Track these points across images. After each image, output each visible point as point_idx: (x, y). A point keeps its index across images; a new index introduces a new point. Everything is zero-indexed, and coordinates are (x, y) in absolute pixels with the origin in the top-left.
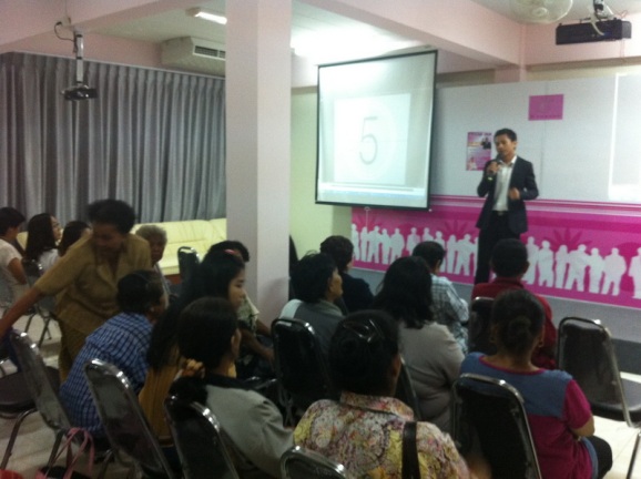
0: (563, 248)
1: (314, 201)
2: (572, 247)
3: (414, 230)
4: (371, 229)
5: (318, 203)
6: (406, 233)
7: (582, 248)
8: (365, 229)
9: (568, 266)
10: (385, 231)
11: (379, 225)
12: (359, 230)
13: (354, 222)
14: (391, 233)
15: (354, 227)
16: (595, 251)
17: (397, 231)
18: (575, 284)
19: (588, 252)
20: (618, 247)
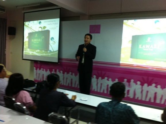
0: (100, 78)
1: (22, 59)
2: (103, 78)
3: (54, 70)
4: (40, 69)
5: (23, 59)
6: (51, 71)
7: (106, 78)
8: (38, 69)
9: (101, 84)
10: (44, 70)
11: (43, 68)
12: (36, 69)
13: (35, 67)
14: (46, 71)
15: (35, 68)
16: (110, 79)
17: (48, 70)
18: (104, 91)
19: (108, 80)
20: (118, 78)
